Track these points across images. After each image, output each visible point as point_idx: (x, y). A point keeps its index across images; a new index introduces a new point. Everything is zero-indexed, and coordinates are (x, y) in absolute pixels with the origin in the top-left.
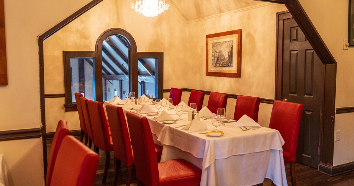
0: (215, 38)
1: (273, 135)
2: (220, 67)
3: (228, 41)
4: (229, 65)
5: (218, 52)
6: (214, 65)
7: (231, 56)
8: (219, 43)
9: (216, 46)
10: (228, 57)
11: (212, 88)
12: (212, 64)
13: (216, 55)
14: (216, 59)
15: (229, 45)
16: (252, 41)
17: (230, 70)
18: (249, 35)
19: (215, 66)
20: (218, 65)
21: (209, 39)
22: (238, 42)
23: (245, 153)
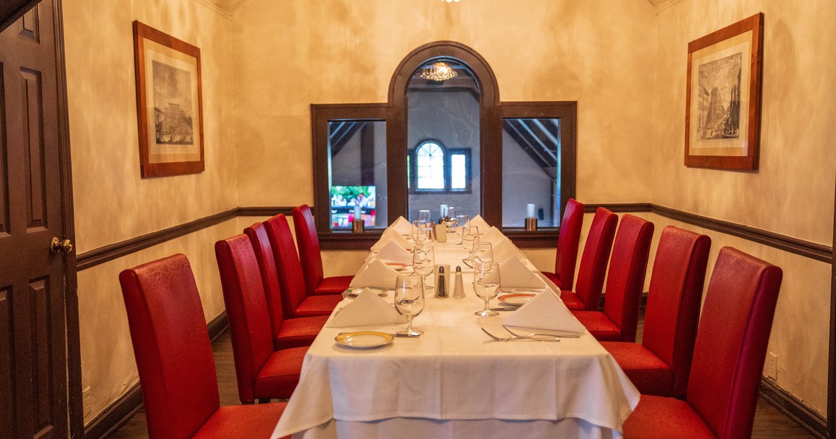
0: (705, 49)
1: (579, 369)
2: (714, 138)
3: (732, 57)
4: (732, 131)
5: (710, 91)
6: (701, 133)
7: (735, 106)
8: (712, 63)
9: (706, 74)
10: (731, 106)
11: (696, 206)
12: (698, 131)
13: (705, 103)
14: (706, 113)
15: (734, 66)
16: (788, 48)
17: (732, 149)
18: (781, 27)
19: (703, 138)
20: (708, 135)
21: (695, 54)
22: (752, 55)
23: (449, 416)
